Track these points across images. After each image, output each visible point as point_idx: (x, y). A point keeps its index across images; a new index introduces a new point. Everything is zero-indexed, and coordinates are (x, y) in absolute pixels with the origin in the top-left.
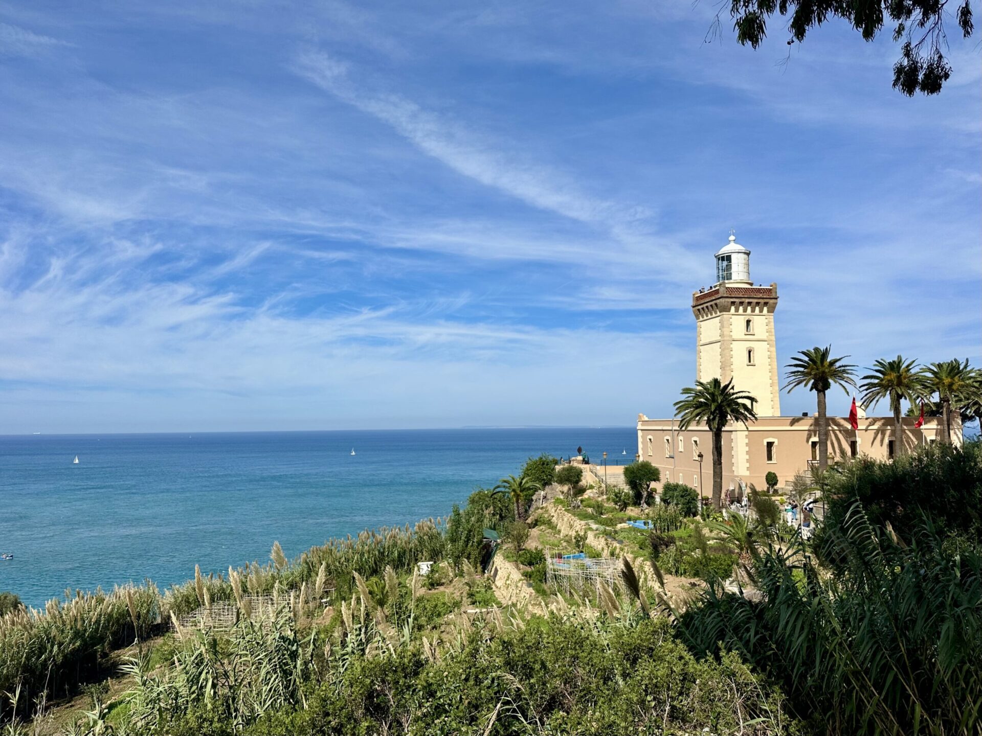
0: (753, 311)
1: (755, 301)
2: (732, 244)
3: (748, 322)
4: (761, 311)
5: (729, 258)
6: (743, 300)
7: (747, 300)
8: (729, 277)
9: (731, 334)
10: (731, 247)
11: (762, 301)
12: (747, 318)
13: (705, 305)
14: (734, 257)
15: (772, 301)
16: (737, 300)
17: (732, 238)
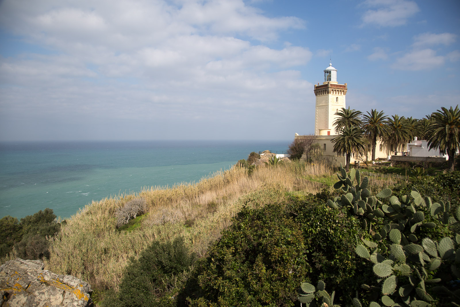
0: (338, 94)
1: (339, 90)
2: (331, 66)
3: (337, 98)
4: (341, 94)
5: (330, 72)
6: (336, 89)
7: (337, 89)
8: (330, 80)
10: (330, 68)
11: (342, 90)
12: (337, 96)
13: (320, 90)
14: (332, 72)
15: (345, 90)
16: (334, 89)
17: (331, 64)
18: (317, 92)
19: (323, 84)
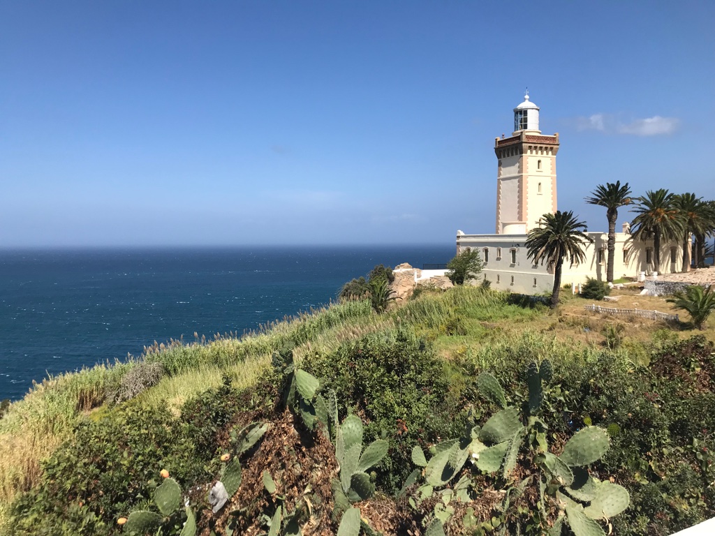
0: (542, 154)
1: (544, 146)
2: (527, 101)
3: (539, 162)
4: (547, 154)
5: (526, 113)
6: (537, 145)
8: (525, 127)
9: (528, 170)
10: (525, 105)
11: (549, 146)
12: (538, 159)
13: (506, 148)
14: (529, 111)
15: (555, 147)
16: (533, 146)
17: (527, 97)
18: (501, 152)
19: (511, 136)
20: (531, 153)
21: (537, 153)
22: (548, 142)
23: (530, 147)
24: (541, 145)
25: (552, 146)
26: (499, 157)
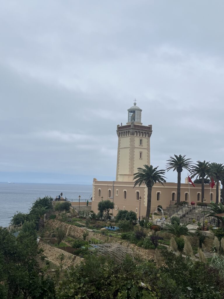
0: (143, 136)
1: (144, 132)
3: (141, 140)
5: (134, 112)
6: (140, 131)
8: (135, 120)
9: (135, 145)
13: (123, 131)
15: (150, 132)
18: (120, 133)
19: (126, 125)
20: (137, 135)
21: (140, 135)
22: (146, 129)
23: (136, 131)
24: (142, 131)
25: (148, 132)
26: (119, 136)
